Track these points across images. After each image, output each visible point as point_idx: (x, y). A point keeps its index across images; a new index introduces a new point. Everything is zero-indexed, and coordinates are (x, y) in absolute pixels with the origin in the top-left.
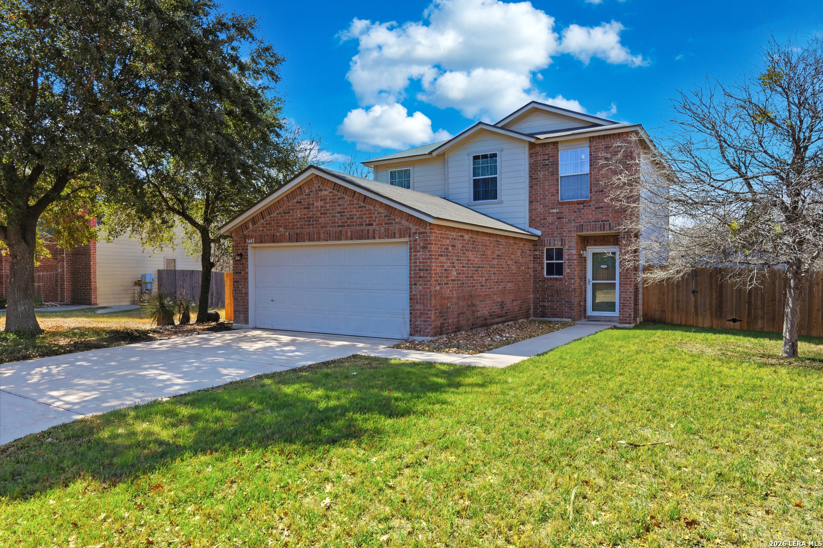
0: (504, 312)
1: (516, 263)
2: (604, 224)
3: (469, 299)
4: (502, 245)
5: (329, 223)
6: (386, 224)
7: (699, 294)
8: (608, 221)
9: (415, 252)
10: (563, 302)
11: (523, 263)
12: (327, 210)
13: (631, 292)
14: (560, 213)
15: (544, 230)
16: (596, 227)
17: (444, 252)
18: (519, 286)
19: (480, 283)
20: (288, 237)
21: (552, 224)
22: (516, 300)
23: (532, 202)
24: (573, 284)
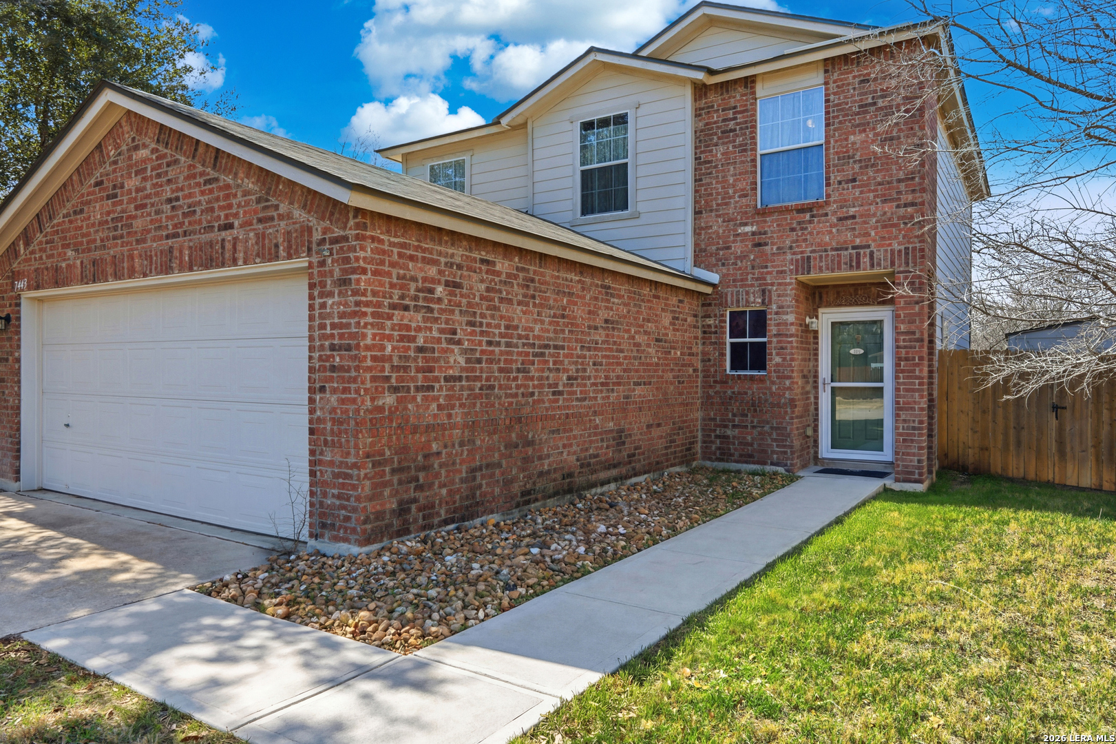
0: (625, 454)
1: (658, 340)
2: (858, 254)
3: (510, 428)
4: (620, 297)
5: (149, 231)
6: (260, 221)
7: (1067, 414)
8: (868, 246)
9: (322, 295)
10: (767, 428)
11: (677, 342)
12: (148, 196)
13: (922, 409)
14: (760, 233)
15: (725, 271)
16: (839, 262)
17: (416, 298)
18: (665, 394)
19: (550, 386)
20: (79, 271)
21: (743, 257)
22: (659, 425)
23: (700, 212)
24: (789, 389)
